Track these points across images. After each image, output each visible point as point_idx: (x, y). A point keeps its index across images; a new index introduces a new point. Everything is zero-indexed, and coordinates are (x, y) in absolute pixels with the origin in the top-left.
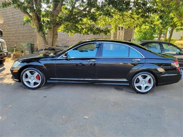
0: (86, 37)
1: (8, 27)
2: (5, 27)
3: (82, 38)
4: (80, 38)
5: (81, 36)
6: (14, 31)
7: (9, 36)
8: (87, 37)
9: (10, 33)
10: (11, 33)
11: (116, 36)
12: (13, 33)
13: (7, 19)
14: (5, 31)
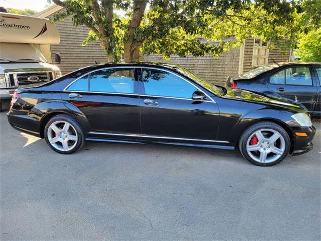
0: (196, 61)
1: (77, 50)
2: (73, 50)
3: (190, 63)
4: (187, 63)
5: (189, 58)
6: (86, 55)
7: (79, 63)
8: (198, 60)
9: (80, 58)
10: (82, 58)
11: (250, 56)
12: (85, 58)
13: (76, 37)
14: (74, 55)
